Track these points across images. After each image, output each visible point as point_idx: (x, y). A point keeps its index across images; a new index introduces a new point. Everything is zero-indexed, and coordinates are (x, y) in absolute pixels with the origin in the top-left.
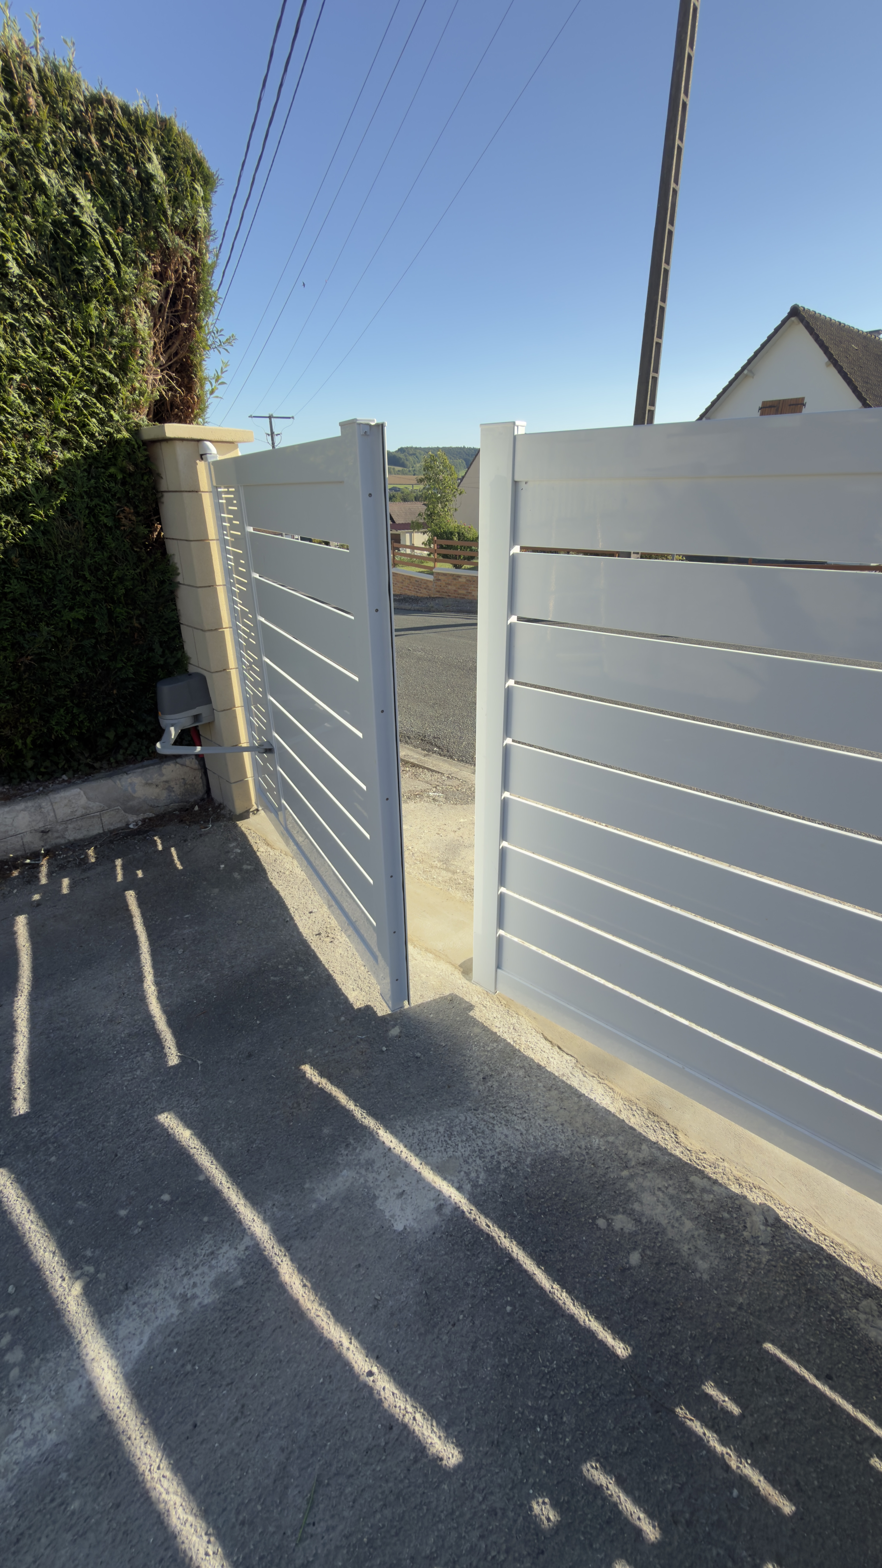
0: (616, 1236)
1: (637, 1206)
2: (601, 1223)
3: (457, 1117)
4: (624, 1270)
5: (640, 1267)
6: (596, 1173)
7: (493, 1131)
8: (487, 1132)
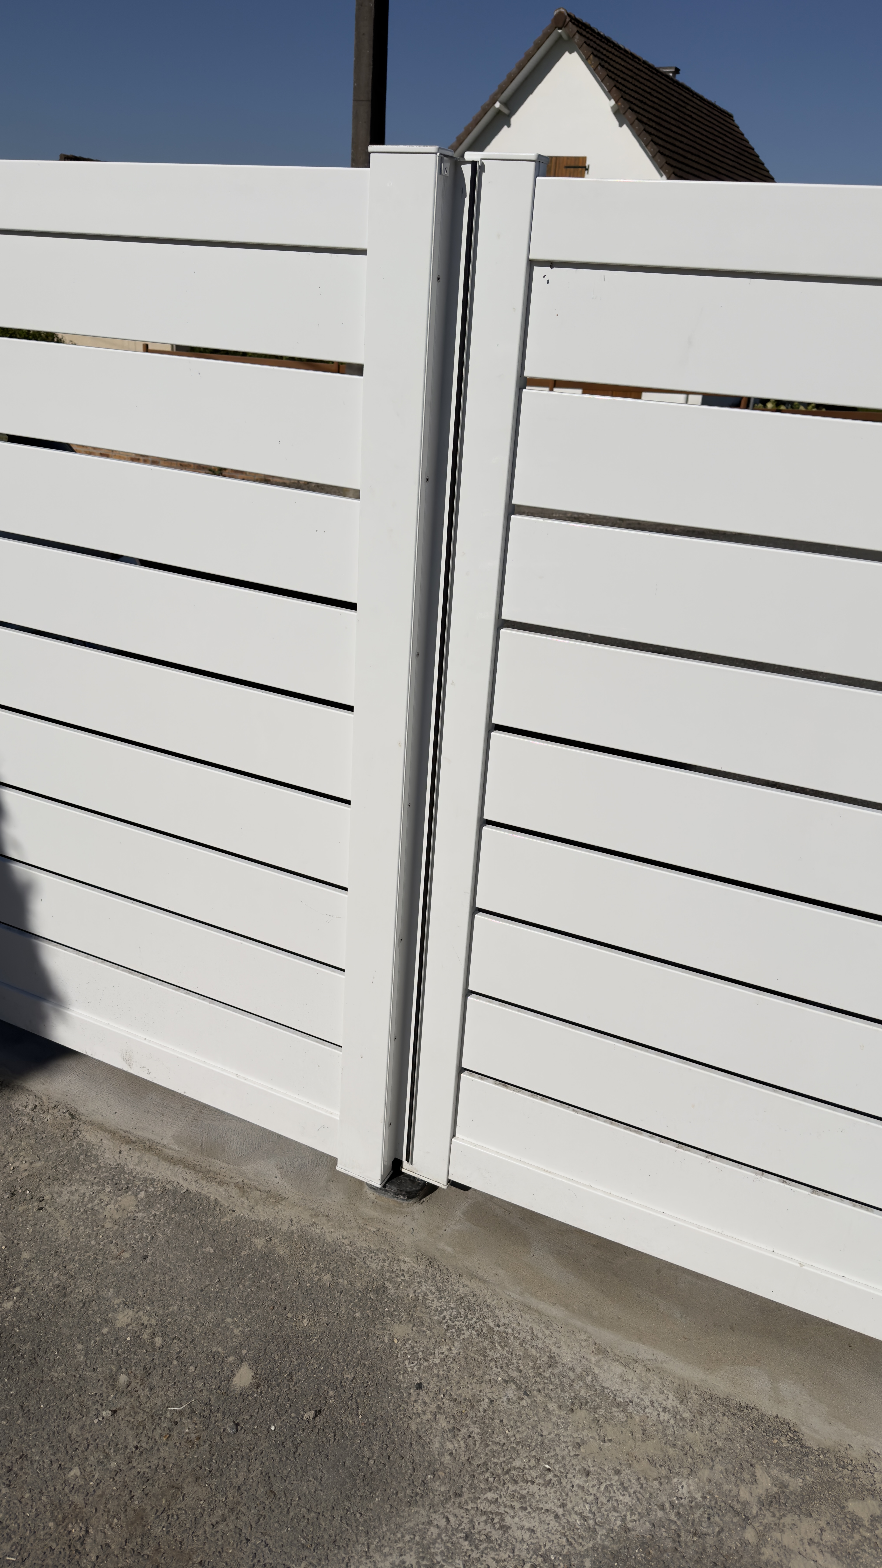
3: (430, 1523)
7: (505, 1528)
8: (495, 1535)
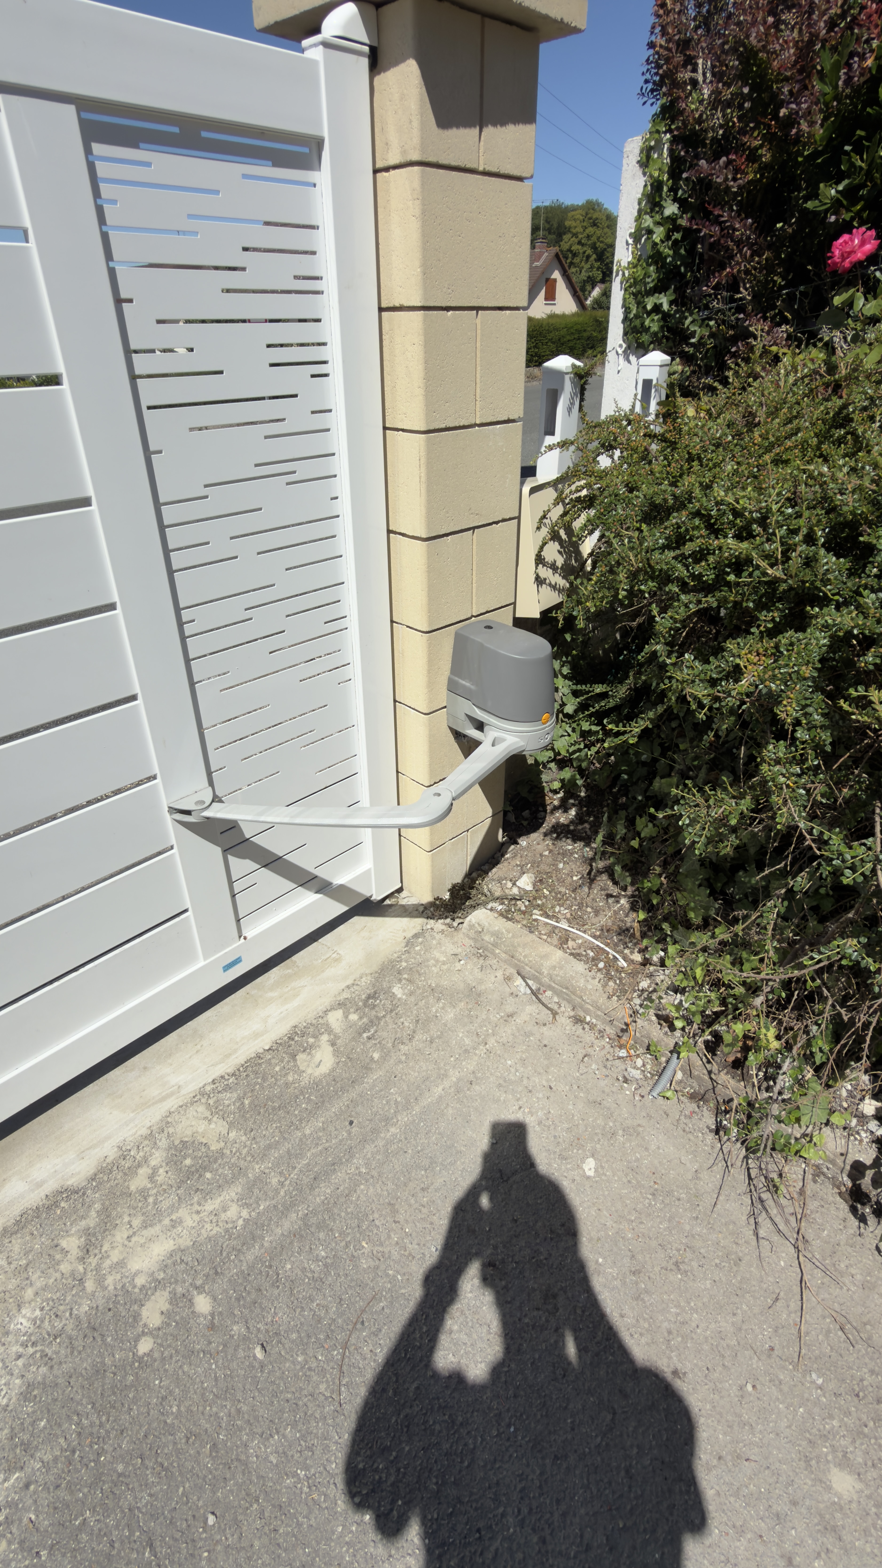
0: (169, 1325)
1: (140, 1281)
2: (145, 1346)
4: (212, 1327)
5: (215, 1299)
6: (70, 1338)
